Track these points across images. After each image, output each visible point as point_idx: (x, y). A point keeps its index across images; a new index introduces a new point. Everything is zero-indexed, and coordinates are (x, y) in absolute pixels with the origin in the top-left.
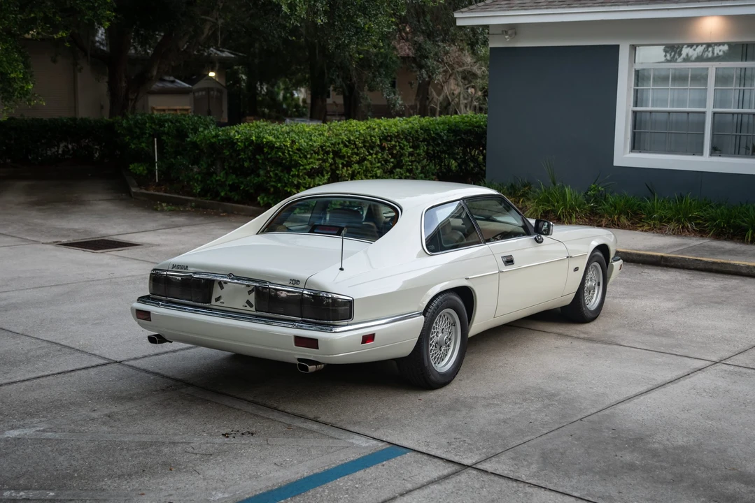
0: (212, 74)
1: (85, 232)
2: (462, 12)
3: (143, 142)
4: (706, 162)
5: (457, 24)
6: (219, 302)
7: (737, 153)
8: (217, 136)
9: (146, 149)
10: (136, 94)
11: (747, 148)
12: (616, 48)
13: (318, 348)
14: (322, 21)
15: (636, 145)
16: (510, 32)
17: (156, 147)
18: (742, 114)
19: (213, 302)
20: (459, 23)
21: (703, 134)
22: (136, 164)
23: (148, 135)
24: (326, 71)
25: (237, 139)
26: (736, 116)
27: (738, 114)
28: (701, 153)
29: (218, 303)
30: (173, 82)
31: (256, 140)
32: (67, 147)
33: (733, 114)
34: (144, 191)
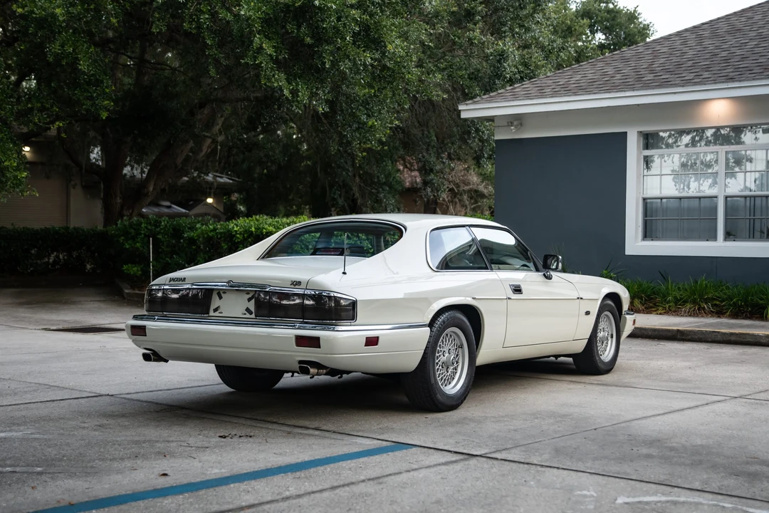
0: (210, 200)
1: (75, 322)
2: (467, 104)
3: (138, 242)
4: (720, 247)
5: (462, 117)
6: (217, 312)
7: (752, 236)
8: (215, 229)
9: (141, 249)
10: (131, 211)
11: (762, 232)
12: (624, 136)
13: (320, 347)
14: (323, 109)
15: (648, 233)
16: (515, 123)
17: (151, 246)
18: (755, 197)
19: (212, 313)
20: (463, 115)
21: (716, 219)
22: (130, 265)
23: (143, 235)
24: (328, 189)
25: (236, 231)
26: (748, 199)
27: (750, 197)
28: (714, 238)
29: (217, 314)
30: (169, 207)
31: (256, 232)
32: (57, 257)
33: (746, 197)
34: (137, 292)
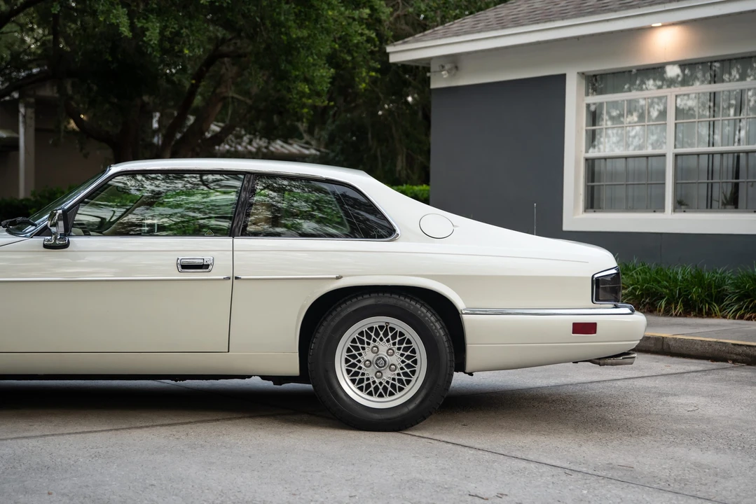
2: (396, 45)
4: (668, 221)
7: (709, 206)
12: (562, 78)
15: (592, 203)
16: (447, 67)
18: (713, 154)
20: (393, 59)
21: (664, 184)
27: (708, 154)
28: (661, 208)
33: (698, 154)
